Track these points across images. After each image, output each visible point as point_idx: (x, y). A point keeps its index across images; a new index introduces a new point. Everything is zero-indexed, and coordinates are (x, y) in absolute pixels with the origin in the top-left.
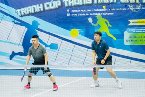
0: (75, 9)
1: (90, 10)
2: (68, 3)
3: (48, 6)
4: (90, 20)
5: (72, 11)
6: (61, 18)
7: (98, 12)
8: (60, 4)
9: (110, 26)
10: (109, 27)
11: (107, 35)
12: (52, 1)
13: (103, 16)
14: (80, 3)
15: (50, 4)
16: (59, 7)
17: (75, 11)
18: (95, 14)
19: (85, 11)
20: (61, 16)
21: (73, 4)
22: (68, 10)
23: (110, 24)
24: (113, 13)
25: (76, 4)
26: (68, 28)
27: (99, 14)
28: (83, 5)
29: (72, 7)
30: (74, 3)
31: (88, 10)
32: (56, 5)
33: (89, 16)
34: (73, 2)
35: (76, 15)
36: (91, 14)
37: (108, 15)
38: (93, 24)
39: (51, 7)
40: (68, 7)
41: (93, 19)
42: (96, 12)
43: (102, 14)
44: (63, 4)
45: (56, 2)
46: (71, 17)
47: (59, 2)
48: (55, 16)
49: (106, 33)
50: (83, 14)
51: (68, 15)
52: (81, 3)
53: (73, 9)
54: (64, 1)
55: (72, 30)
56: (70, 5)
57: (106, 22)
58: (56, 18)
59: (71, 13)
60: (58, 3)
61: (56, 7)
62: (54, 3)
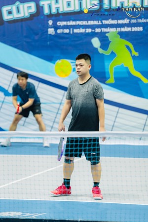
0: (65, 21)
1: (96, 23)
2: (50, 7)
3: (10, 13)
4: (96, 42)
5: (60, 23)
6: (36, 38)
7: (112, 26)
8: (33, 10)
9: (136, 54)
10: (134, 57)
11: (129, 73)
12: (18, 3)
13: (122, 35)
14: (74, 7)
15: (13, 8)
16: (32, 16)
17: (64, 23)
18: (104, 30)
19: (85, 23)
20: (37, 34)
21: (61, 11)
22: (50, 22)
23: (136, 50)
24: (141, 29)
25: (67, 9)
26: (51, 59)
27: (113, 30)
28: (81, 12)
29: (59, 16)
30: (64, 8)
31: (91, 23)
32: (26, 10)
33: (94, 35)
34: (60, 5)
35: (67, 31)
36: (98, 30)
37: (131, 32)
38: (100, 51)
39: (16, 16)
40: (50, 16)
41: (101, 41)
42: (106, 26)
43: (119, 29)
44: (39, 9)
45: (26, 5)
46: (57, 35)
47: (33, 5)
48: (24, 35)
49: (127, 68)
50: (82, 31)
51: (51, 31)
52: (77, 8)
53: (61, 21)
54: (41, 3)
55: (59, 62)
56: (54, 11)
57: (128, 47)
58: (26, 37)
59: (56, 28)
60: (29, 7)
61: (27, 15)
62: (21, 6)
